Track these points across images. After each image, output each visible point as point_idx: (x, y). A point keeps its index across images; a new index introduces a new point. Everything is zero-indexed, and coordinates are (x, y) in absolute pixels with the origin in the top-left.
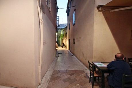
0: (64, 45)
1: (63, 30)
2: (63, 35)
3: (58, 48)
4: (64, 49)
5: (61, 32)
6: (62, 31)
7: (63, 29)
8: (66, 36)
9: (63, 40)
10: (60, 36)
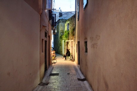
0: (68, 53)
1: (68, 22)
2: (68, 33)
3: (55, 61)
4: (68, 62)
5: (64, 26)
6: (66, 25)
7: (69, 20)
8: (74, 35)
9: (68, 43)
10: (62, 35)
